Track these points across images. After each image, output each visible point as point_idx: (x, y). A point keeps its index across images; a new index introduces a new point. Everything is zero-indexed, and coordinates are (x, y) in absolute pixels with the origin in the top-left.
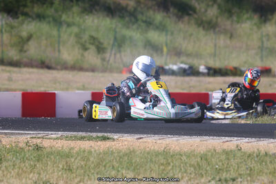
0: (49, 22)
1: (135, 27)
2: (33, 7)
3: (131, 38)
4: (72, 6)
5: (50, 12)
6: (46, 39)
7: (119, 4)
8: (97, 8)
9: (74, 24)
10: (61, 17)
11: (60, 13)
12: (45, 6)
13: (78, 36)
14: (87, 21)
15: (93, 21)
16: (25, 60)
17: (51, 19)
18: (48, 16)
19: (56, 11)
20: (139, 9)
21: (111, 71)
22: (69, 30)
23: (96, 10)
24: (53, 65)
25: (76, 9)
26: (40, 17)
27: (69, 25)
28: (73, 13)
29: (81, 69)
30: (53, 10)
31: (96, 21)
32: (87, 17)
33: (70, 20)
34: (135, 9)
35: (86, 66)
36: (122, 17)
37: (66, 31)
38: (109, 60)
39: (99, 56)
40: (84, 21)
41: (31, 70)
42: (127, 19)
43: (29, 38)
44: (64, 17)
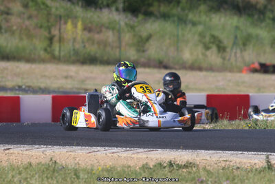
0: (174, 22)
1: (263, 24)
2: (159, 6)
3: (257, 36)
4: (200, 5)
5: (176, 11)
6: (170, 39)
7: (249, 2)
8: (226, 6)
9: (200, 23)
10: (187, 15)
11: (187, 11)
12: (172, 5)
13: (202, 35)
14: (213, 20)
15: (220, 20)
16: (143, 60)
17: (176, 19)
18: (174, 16)
19: (183, 9)
20: (269, 7)
21: (231, 70)
22: (194, 29)
23: (224, 9)
24: (171, 65)
25: (203, 7)
26: (165, 16)
27: (194, 24)
28: (200, 12)
29: (200, 69)
30: (179, 9)
31: (223, 19)
32: (213, 16)
33: (196, 19)
34: (265, 7)
35: (204, 65)
36: (250, 15)
37: (190, 30)
38: (229, 60)
39: (220, 55)
40: (210, 20)
41: (147, 70)
42: (256, 17)
43: (149, 38)
44: (191, 16)
